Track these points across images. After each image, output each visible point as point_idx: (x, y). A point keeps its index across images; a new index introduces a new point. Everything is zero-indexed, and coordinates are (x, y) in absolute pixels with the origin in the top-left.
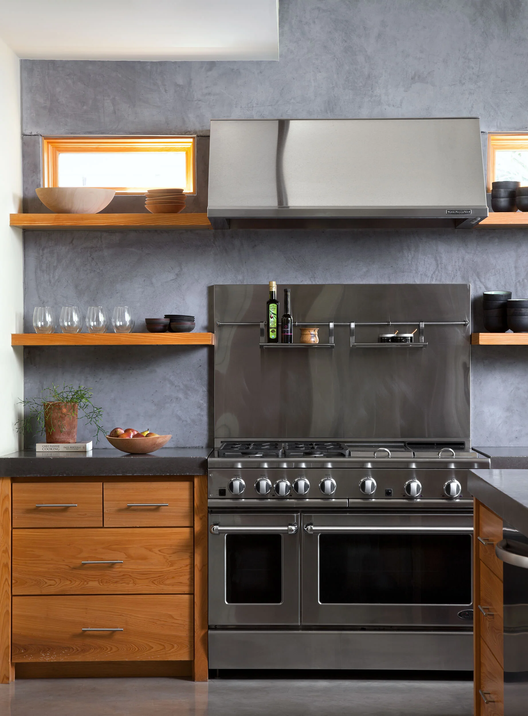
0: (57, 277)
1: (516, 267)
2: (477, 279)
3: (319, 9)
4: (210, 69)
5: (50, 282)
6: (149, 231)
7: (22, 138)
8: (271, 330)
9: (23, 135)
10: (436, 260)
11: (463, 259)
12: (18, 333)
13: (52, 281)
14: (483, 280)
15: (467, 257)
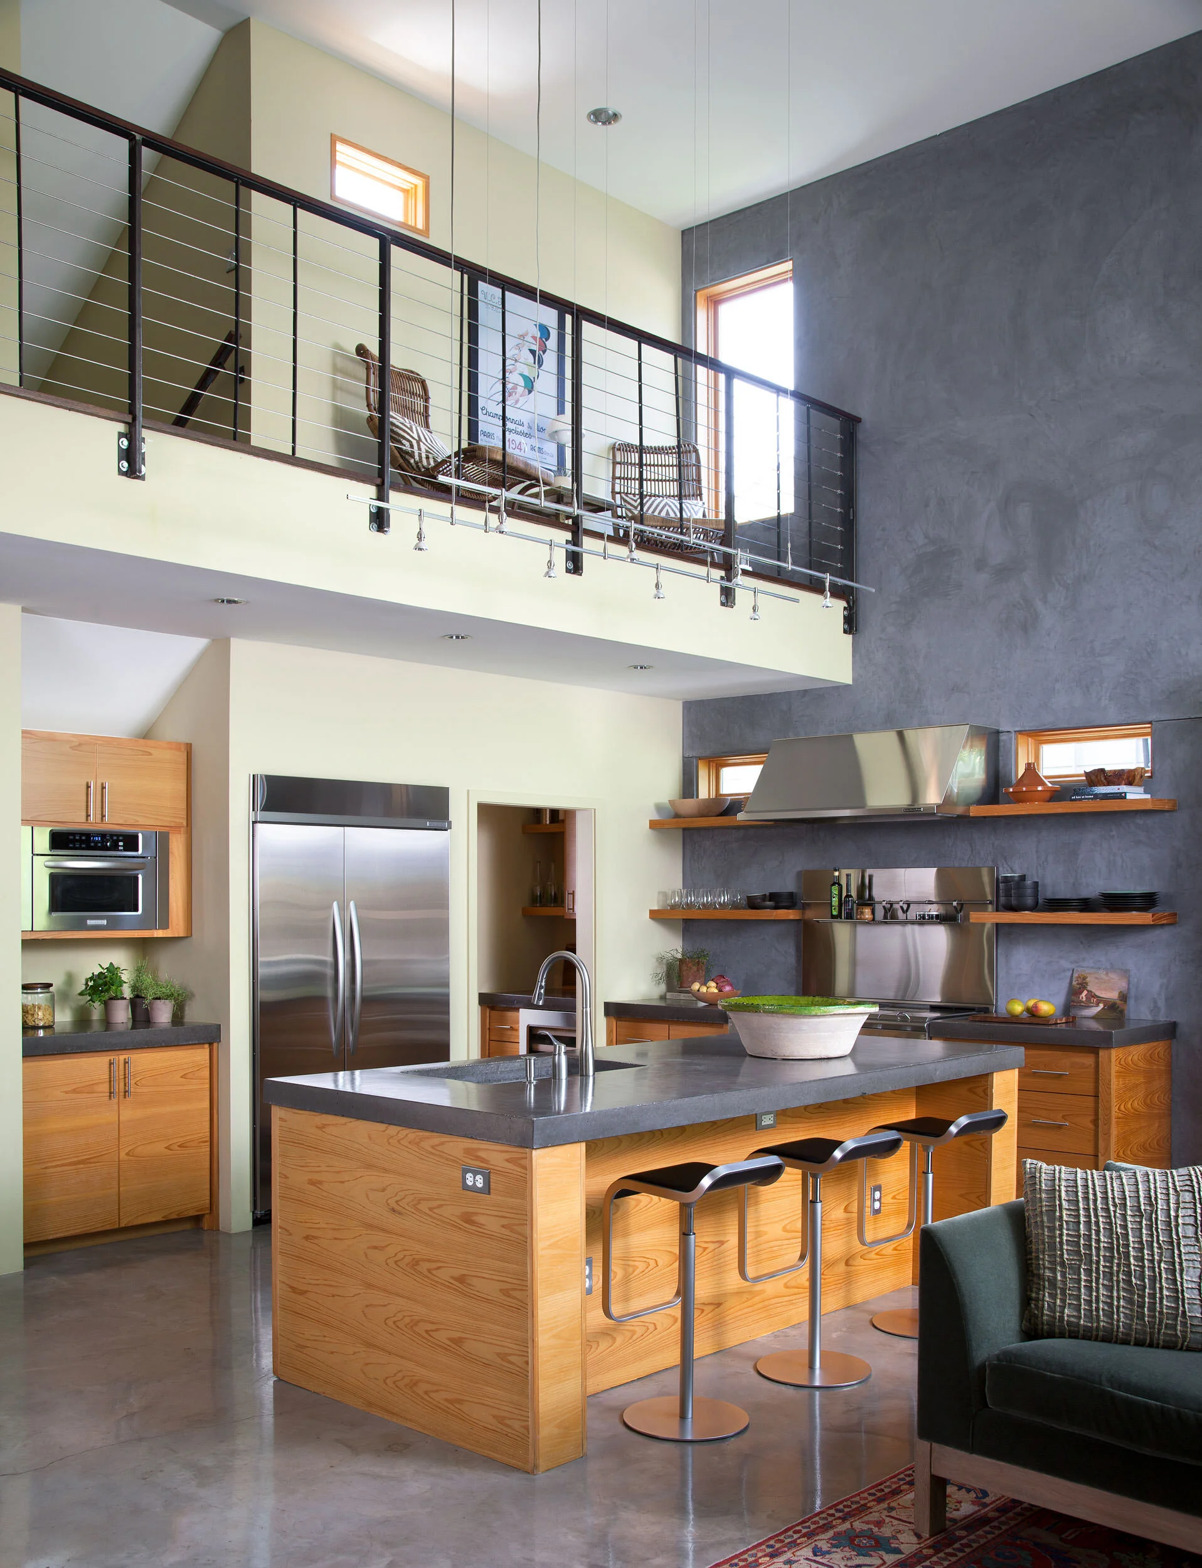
0: (703, 865)
1: (1037, 852)
2: (1005, 862)
3: (881, 639)
4: (804, 696)
5: (699, 868)
6: (762, 827)
7: (683, 761)
8: (833, 908)
9: (684, 757)
10: (971, 846)
11: (993, 845)
12: (660, 909)
13: (700, 868)
14: (1009, 863)
15: (997, 843)
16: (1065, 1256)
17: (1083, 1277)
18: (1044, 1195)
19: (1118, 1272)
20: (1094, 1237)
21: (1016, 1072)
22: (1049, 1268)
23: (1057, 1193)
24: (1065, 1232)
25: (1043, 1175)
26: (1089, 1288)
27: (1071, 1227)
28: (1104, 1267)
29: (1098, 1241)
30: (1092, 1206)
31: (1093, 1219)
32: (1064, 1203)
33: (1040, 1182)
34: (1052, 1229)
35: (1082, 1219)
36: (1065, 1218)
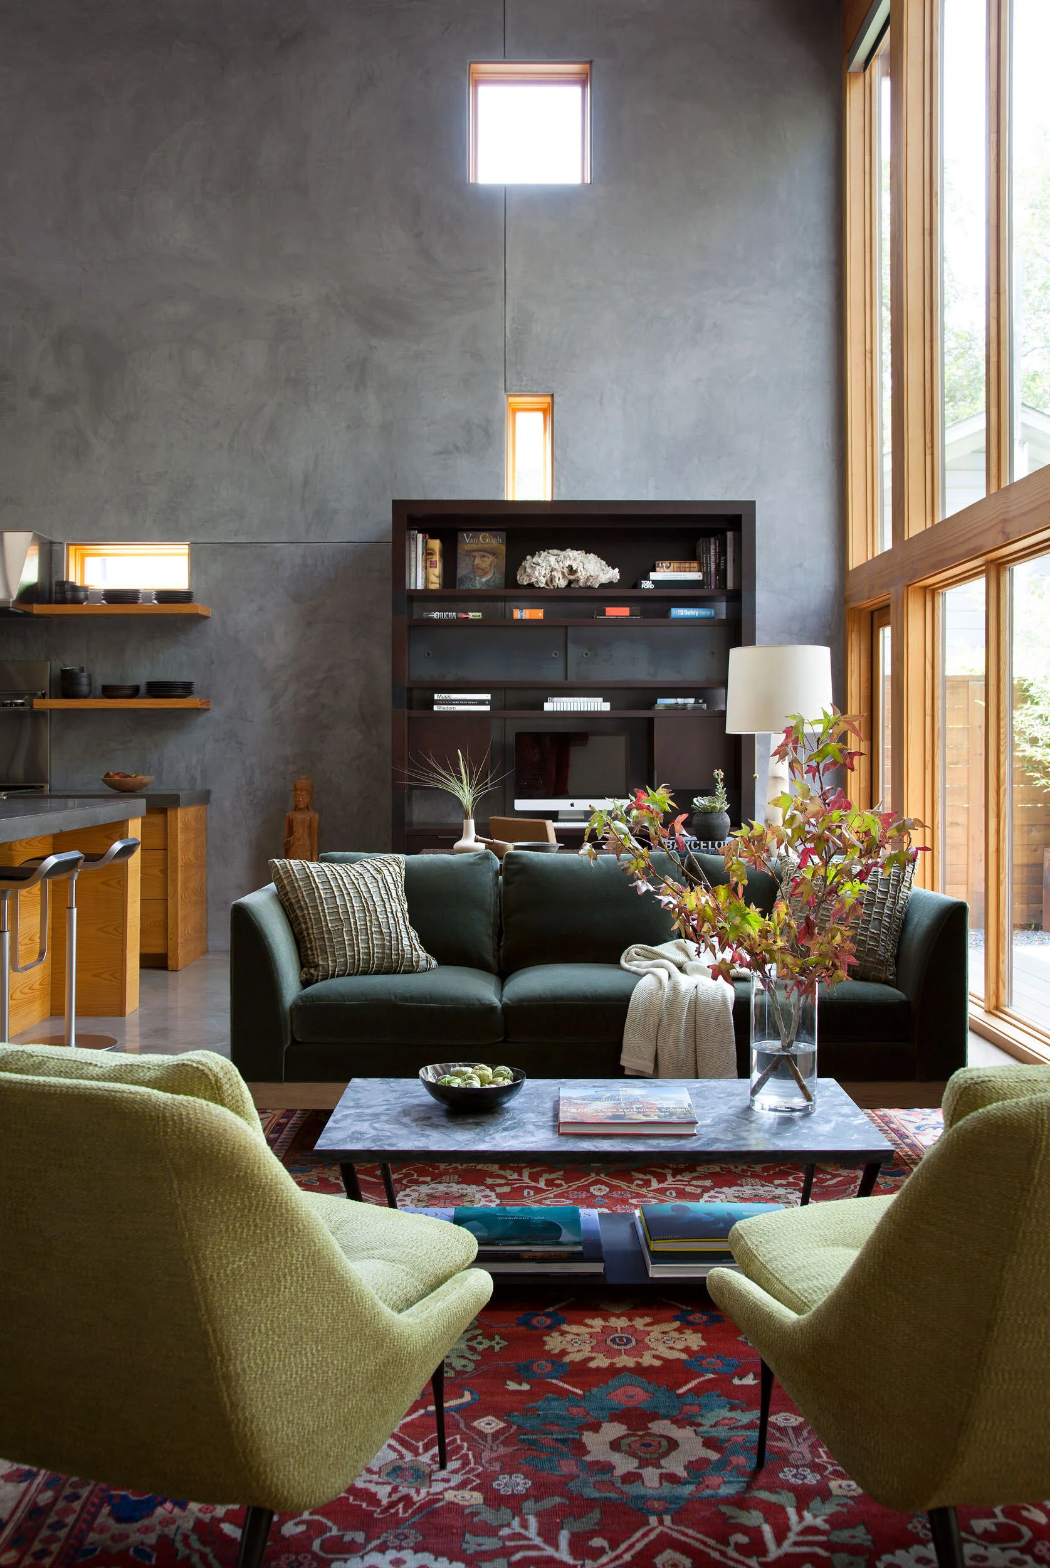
16: (330, 925)
17: (346, 938)
18: (301, 883)
19: (371, 926)
20: (348, 905)
21: (140, 820)
22: (318, 939)
23: (311, 879)
24: (326, 907)
25: (294, 867)
26: (352, 946)
27: (329, 902)
28: (360, 925)
29: (353, 907)
30: (341, 883)
31: (345, 892)
32: (319, 885)
33: (294, 872)
34: (315, 907)
35: (336, 894)
36: (323, 896)
